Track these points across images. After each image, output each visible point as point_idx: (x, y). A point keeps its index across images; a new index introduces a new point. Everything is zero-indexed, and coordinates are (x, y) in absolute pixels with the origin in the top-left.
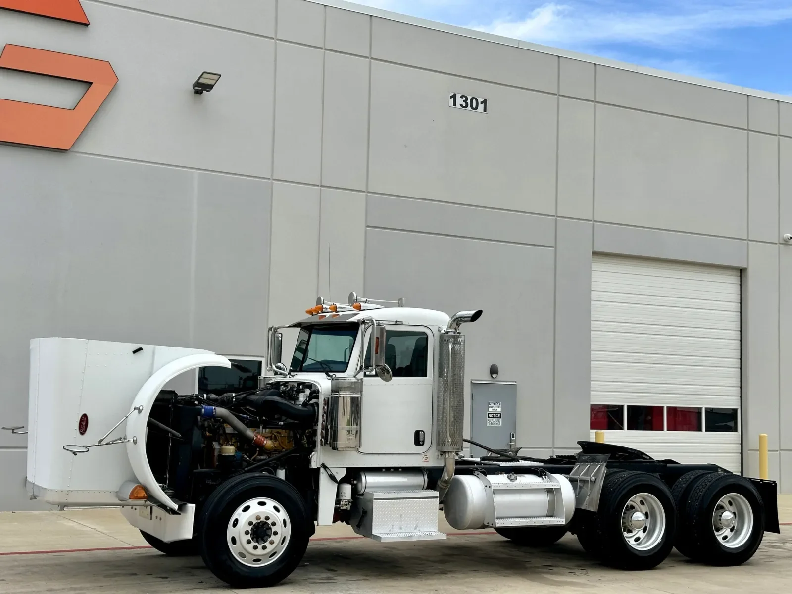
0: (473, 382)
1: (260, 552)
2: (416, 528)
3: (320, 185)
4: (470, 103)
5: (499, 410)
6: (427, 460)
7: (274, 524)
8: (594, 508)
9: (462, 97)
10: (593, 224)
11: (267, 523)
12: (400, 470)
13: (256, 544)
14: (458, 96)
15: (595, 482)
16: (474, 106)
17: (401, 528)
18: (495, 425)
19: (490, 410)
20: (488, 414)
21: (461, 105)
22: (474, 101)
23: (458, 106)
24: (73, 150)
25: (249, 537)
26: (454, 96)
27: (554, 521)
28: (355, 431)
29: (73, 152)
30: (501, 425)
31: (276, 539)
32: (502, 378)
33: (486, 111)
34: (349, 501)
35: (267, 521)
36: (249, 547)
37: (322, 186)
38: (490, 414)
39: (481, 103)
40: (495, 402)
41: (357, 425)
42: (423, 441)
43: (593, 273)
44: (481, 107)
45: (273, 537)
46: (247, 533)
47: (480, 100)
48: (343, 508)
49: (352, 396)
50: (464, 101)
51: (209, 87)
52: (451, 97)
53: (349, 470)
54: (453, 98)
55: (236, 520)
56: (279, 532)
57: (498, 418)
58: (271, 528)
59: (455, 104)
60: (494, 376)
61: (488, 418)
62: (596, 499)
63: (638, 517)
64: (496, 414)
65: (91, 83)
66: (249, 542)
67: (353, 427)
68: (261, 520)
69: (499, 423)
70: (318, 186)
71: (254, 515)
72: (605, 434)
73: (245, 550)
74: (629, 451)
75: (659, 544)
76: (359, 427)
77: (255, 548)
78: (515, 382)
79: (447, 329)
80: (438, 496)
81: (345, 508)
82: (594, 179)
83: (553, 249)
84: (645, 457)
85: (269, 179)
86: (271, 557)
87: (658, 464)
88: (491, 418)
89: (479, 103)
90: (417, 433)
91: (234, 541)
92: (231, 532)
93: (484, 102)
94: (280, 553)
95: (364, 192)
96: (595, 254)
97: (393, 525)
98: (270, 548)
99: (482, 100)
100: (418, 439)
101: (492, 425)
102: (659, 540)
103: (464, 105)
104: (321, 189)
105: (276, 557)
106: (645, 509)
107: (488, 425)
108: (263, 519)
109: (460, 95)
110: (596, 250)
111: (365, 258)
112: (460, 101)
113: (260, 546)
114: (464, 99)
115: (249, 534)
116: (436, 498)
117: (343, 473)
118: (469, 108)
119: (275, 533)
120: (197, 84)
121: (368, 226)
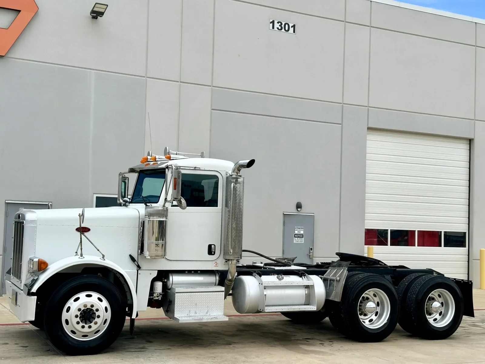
0: (285, 213)
1: (86, 330)
2: (207, 313)
3: (179, 82)
4: (284, 27)
5: (302, 232)
6: (217, 265)
7: (97, 310)
8: (338, 299)
9: (278, 23)
10: (368, 109)
11: (92, 309)
12: (199, 272)
13: (84, 324)
14: (276, 22)
15: (339, 281)
16: (287, 29)
17: (195, 313)
18: (299, 242)
19: (296, 232)
20: (295, 235)
21: (278, 28)
22: (287, 26)
23: (276, 29)
25: (78, 319)
26: (273, 22)
27: (309, 308)
28: (161, 245)
29: (8, 57)
30: (303, 242)
31: (99, 321)
32: (305, 211)
33: (295, 33)
34: (160, 294)
35: (92, 308)
36: (79, 327)
37: (181, 82)
38: (296, 235)
39: (292, 27)
40: (299, 227)
41: (163, 240)
42: (214, 252)
43: (368, 141)
44: (291, 30)
45: (96, 320)
46: (77, 316)
47: (291, 25)
48: (156, 299)
49: (159, 220)
50: (280, 26)
51: (101, 14)
52: (271, 23)
53: (159, 272)
54: (272, 24)
55: (69, 308)
56: (102, 316)
57: (301, 237)
58: (95, 313)
59: (273, 28)
60: (299, 209)
61: (295, 237)
62: (340, 293)
63: (370, 305)
64: (300, 235)
65: (20, 11)
66: (78, 323)
67: (160, 241)
68: (88, 307)
69: (301, 241)
70: (178, 82)
71: (82, 303)
72: (374, 249)
73: (75, 329)
74: (369, 259)
75: (385, 324)
76: (164, 242)
77: (83, 327)
78: (313, 214)
79: (231, 173)
80: (224, 290)
81: (157, 298)
82: (369, 78)
83: (341, 125)
84: (381, 263)
85: (144, 77)
86: (95, 333)
87: (390, 268)
88: (296, 237)
89: (290, 27)
90: (210, 246)
91: (67, 322)
92: (65, 315)
93: (294, 26)
94: (102, 330)
95: (210, 86)
96: (369, 129)
97: (190, 311)
98: (94, 327)
99: (292, 25)
100: (211, 251)
101: (297, 242)
102: (385, 321)
103: (280, 28)
104: (180, 84)
105: (99, 333)
106: (377, 300)
107: (294, 242)
108: (89, 307)
109: (277, 21)
110: (370, 126)
111: (210, 130)
112: (277, 25)
113: (86, 326)
114: (280, 24)
115: (79, 318)
116: (222, 291)
117: (155, 274)
118: (283, 30)
119: (99, 317)
120: (93, 12)
121: (213, 109)
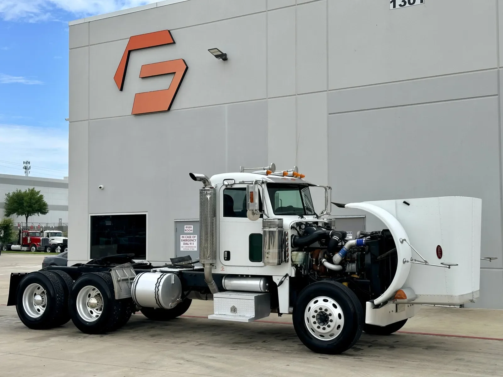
21: (400, 5)
23: (397, 6)
24: (173, 109)
26: (394, 1)
33: (423, 2)
37: (298, 95)
50: (402, 1)
52: (391, 2)
54: (393, 3)
59: (394, 6)
65: (175, 73)
70: (296, 95)
83: (497, 97)
95: (326, 91)
103: (403, 4)
104: (297, 97)
112: (399, 2)
118: (407, 4)
120: (217, 56)
121: (329, 114)
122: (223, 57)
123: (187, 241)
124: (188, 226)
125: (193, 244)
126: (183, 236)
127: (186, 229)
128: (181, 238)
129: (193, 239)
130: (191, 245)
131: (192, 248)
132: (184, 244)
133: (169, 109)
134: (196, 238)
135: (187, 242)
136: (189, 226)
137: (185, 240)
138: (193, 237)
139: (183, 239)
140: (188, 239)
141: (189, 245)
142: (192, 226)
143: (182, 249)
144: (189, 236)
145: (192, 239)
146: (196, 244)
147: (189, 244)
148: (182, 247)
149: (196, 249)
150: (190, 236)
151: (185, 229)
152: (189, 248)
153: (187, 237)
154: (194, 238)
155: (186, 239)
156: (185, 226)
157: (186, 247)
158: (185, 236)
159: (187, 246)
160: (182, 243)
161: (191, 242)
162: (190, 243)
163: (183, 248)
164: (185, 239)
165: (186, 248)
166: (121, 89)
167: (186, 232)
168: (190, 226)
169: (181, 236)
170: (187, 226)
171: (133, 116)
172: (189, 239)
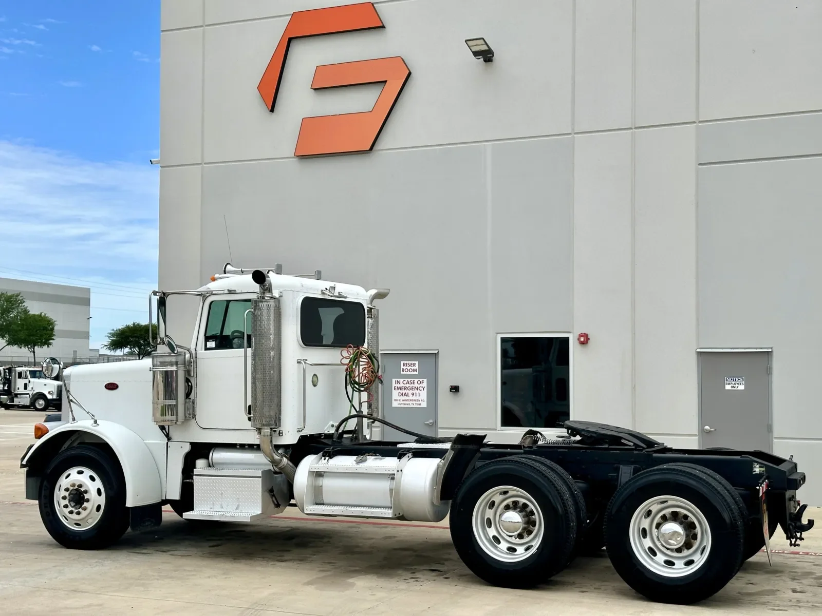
1: (75, 516)
2: (237, 508)
12: (255, 447)
13: (73, 509)
17: (222, 507)
24: (379, 149)
25: (67, 502)
29: (374, 150)
31: (90, 506)
35: (80, 489)
36: (66, 511)
37: (636, 128)
45: (85, 504)
46: (64, 498)
51: (491, 53)
53: (193, 445)
55: (60, 487)
56: (91, 500)
58: (84, 496)
63: (509, 517)
65: (386, 82)
66: (66, 506)
70: (631, 129)
71: (70, 481)
77: (71, 512)
80: (261, 475)
84: (626, 442)
85: (570, 134)
90: (250, 408)
91: (58, 503)
94: (96, 519)
97: (213, 504)
104: (635, 132)
108: (78, 486)
111: (697, 204)
115: (67, 500)
116: (259, 477)
117: (187, 448)
119: (88, 501)
120: (476, 54)
121: (700, 164)
122: (487, 56)
123: (405, 389)
124: (408, 362)
125: (418, 395)
126: (399, 380)
127: (405, 368)
128: (394, 385)
129: (419, 386)
130: (414, 398)
131: (417, 402)
132: (400, 395)
133: (371, 148)
134: (425, 384)
135: (407, 391)
136: (410, 362)
137: (401, 388)
138: (419, 382)
139: (398, 385)
140: (407, 385)
141: (411, 397)
142: (417, 363)
143: (395, 404)
144: (409, 380)
145: (416, 385)
146: (423, 395)
147: (410, 394)
148: (397, 400)
149: (424, 405)
150: (412, 380)
151: (402, 367)
152: (411, 402)
153: (405, 382)
154: (421, 385)
155: (404, 386)
156: (402, 363)
157: (403, 400)
158: (402, 380)
159: (405, 398)
160: (395, 394)
161: (414, 392)
162: (413, 394)
163: (399, 402)
164: (402, 385)
165: (404, 402)
166: (272, 110)
167: (405, 373)
168: (413, 362)
169: (394, 380)
170: (406, 362)
171: (296, 160)
172: (411, 386)
